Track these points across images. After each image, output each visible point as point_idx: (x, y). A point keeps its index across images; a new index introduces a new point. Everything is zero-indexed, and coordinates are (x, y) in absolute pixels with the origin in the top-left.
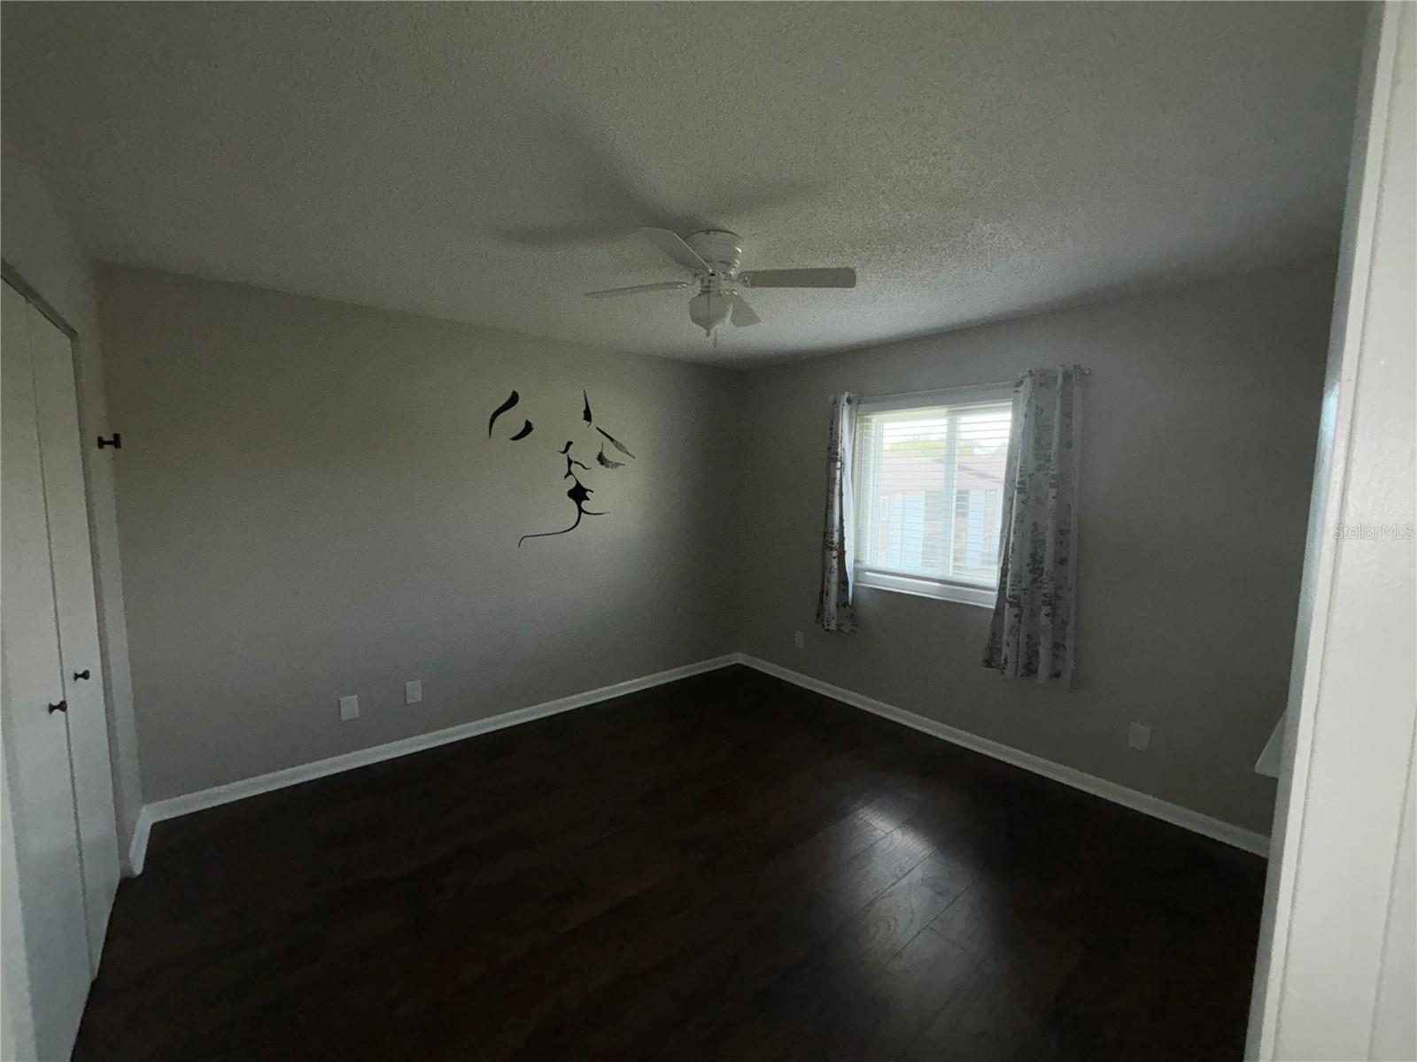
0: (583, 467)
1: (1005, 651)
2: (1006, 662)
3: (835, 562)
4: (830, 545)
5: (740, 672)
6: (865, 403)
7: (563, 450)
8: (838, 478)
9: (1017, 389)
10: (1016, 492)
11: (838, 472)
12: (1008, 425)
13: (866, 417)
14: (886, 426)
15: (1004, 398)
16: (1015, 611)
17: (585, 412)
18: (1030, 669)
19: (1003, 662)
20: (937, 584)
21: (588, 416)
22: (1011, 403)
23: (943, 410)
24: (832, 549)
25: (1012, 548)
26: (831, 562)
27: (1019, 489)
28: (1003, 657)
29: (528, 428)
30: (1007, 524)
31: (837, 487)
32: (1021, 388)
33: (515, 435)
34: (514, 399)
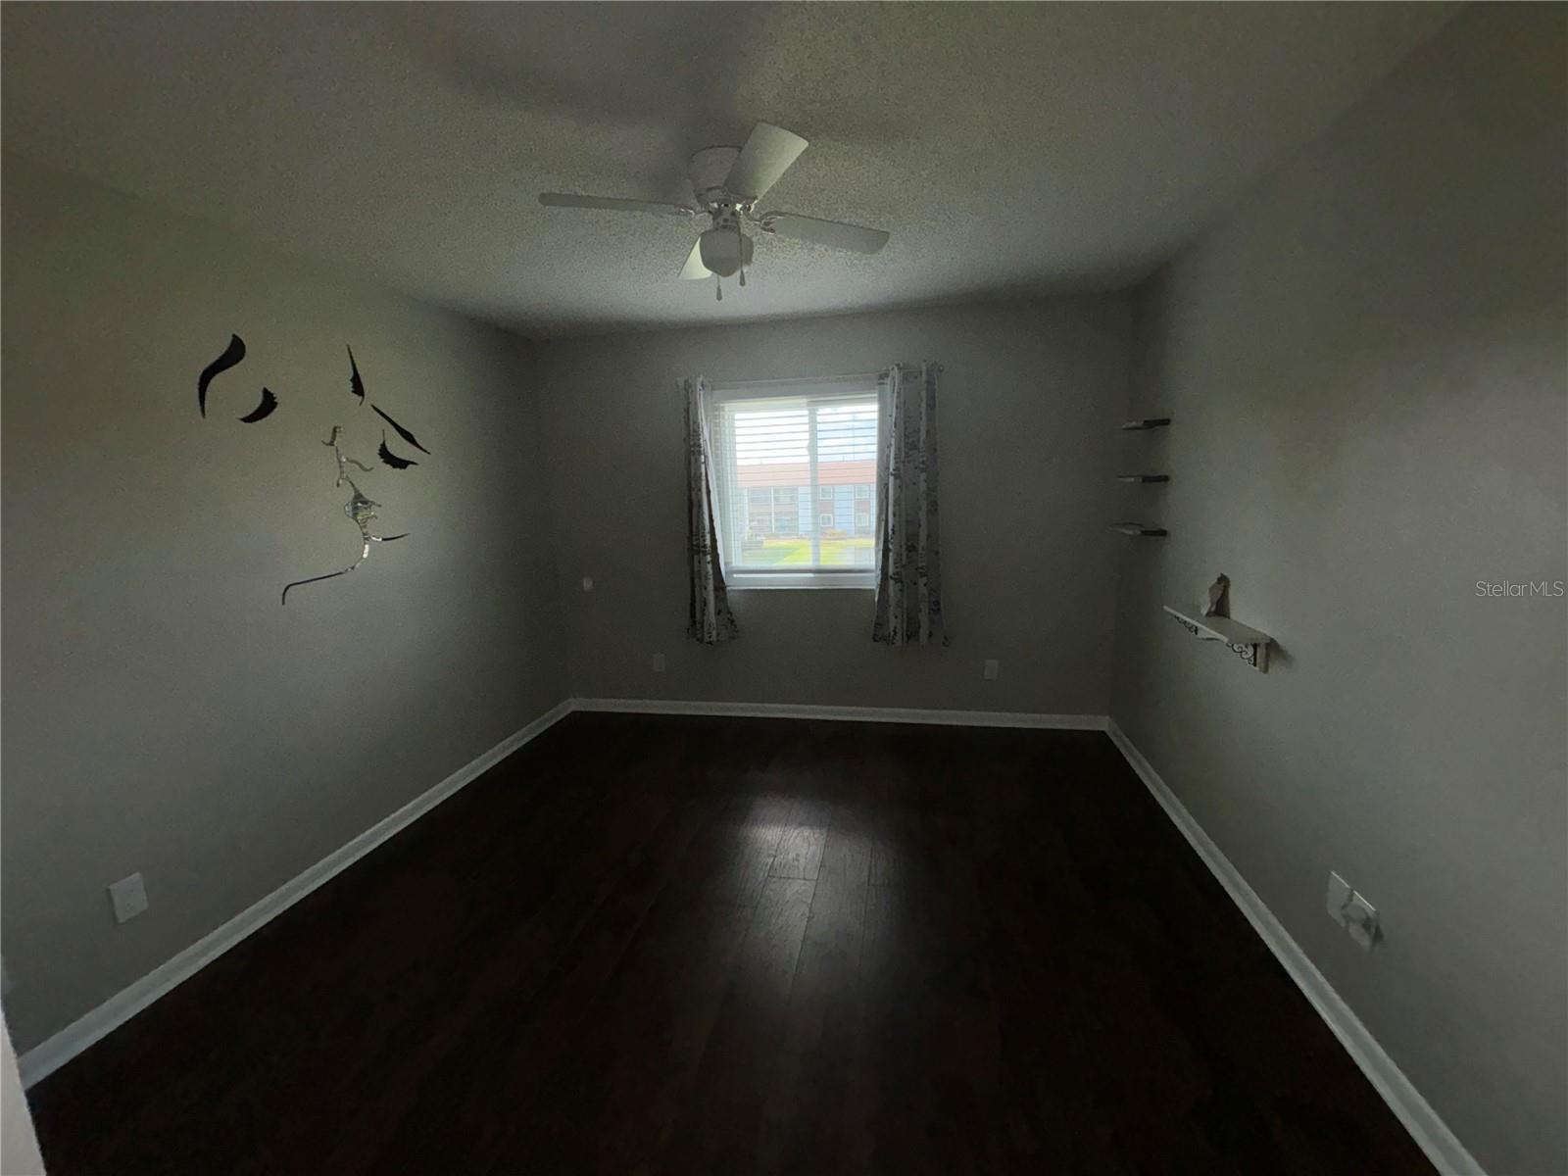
0: (361, 467)
1: (893, 622)
2: (895, 633)
3: (709, 566)
4: (702, 549)
5: (576, 720)
6: (720, 389)
7: (328, 441)
8: (704, 474)
9: (881, 381)
10: (891, 478)
11: (703, 466)
12: (875, 416)
13: (716, 405)
14: (737, 416)
15: (869, 389)
16: (899, 585)
17: (353, 380)
18: (912, 634)
19: (892, 634)
20: (811, 575)
21: (358, 388)
22: (876, 395)
23: (803, 400)
24: (705, 554)
25: (893, 530)
26: (706, 568)
27: (894, 475)
28: (892, 629)
29: (268, 404)
30: (884, 508)
31: (704, 483)
32: (888, 381)
33: (250, 412)
34: (235, 352)
